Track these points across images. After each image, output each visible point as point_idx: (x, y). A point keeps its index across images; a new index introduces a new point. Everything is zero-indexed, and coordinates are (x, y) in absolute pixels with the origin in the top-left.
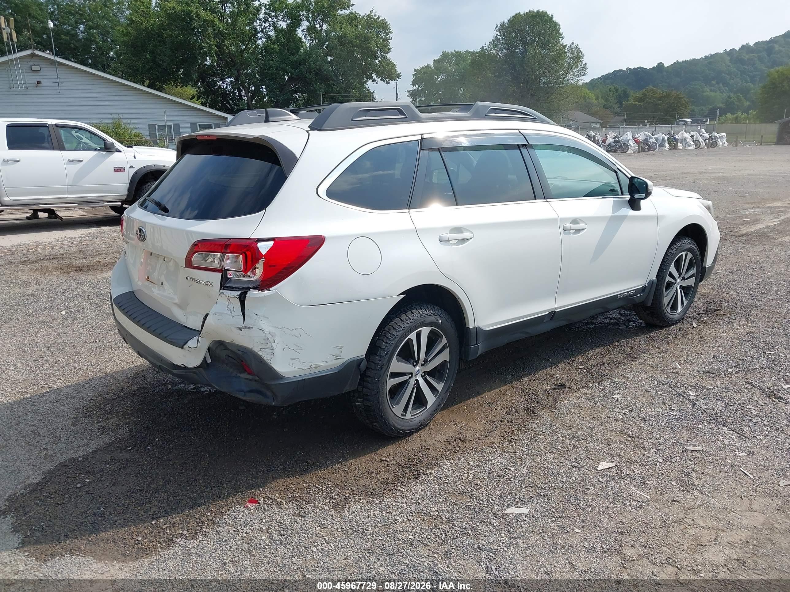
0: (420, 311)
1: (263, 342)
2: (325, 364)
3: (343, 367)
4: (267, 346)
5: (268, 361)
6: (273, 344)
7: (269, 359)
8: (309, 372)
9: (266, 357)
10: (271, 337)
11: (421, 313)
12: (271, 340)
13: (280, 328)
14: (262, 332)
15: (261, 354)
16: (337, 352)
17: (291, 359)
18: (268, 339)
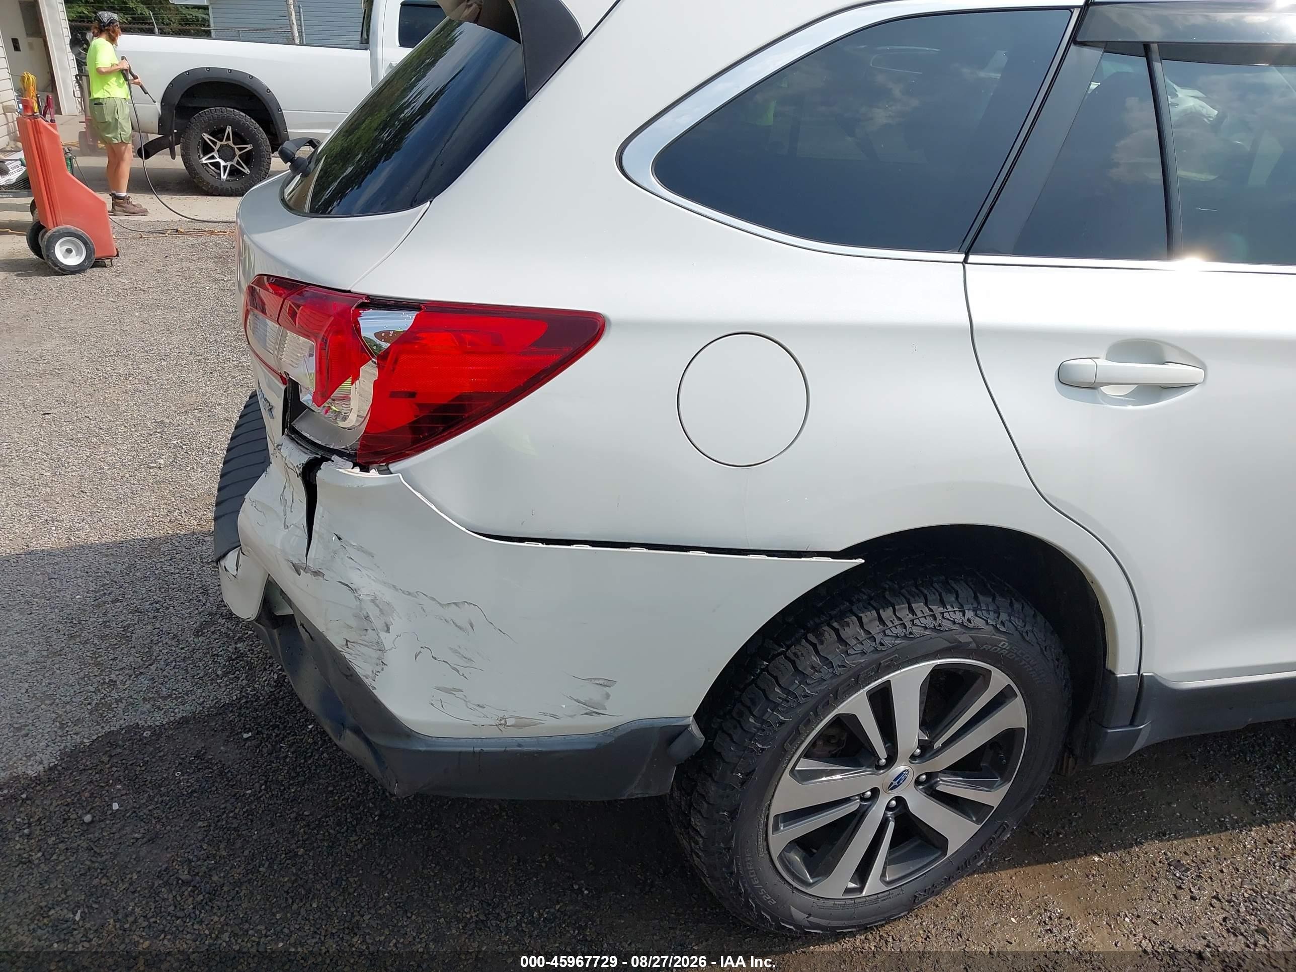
0: (938, 610)
1: (353, 622)
2: (550, 722)
3: (612, 739)
4: (366, 638)
5: (367, 681)
6: (383, 635)
7: (370, 673)
8: (494, 733)
9: (362, 667)
10: (377, 612)
11: (939, 617)
12: (378, 623)
13: (409, 594)
14: (352, 596)
15: (347, 656)
16: (594, 694)
17: (438, 689)
18: (367, 617)
